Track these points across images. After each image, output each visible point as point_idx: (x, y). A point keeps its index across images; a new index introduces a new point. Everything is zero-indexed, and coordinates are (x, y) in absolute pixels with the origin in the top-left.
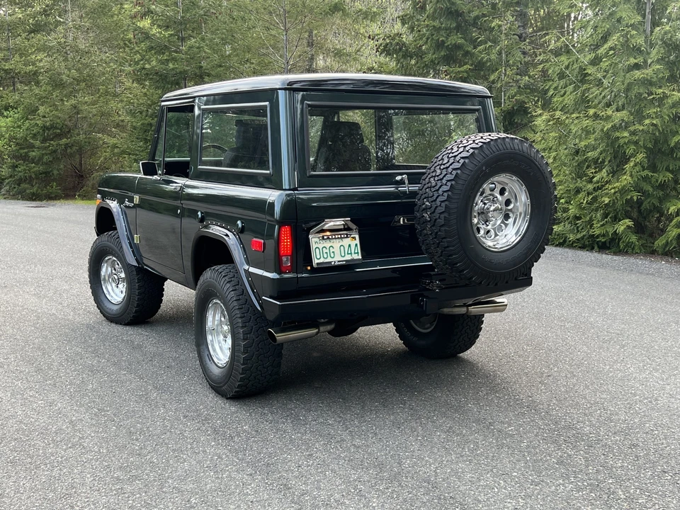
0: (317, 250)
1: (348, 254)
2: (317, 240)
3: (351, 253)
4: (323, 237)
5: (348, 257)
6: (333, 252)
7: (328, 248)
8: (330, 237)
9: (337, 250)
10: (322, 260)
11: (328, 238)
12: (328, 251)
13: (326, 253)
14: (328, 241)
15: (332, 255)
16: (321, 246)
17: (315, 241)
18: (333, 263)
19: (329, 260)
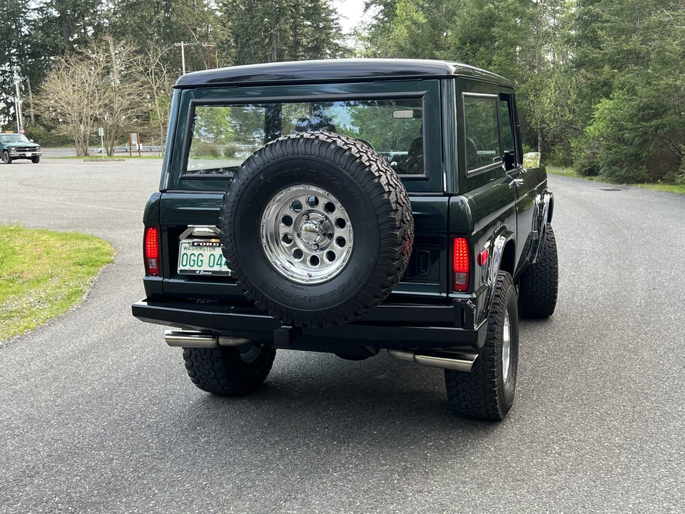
0: (185, 256)
1: (217, 264)
2: (187, 245)
3: (221, 264)
4: (193, 243)
5: (216, 268)
6: (201, 261)
7: (197, 255)
8: (201, 244)
9: (206, 259)
10: (187, 268)
11: (199, 245)
12: (196, 259)
13: (194, 260)
14: (198, 248)
15: (200, 264)
16: (189, 253)
17: (185, 246)
18: (197, 272)
19: (196, 268)
